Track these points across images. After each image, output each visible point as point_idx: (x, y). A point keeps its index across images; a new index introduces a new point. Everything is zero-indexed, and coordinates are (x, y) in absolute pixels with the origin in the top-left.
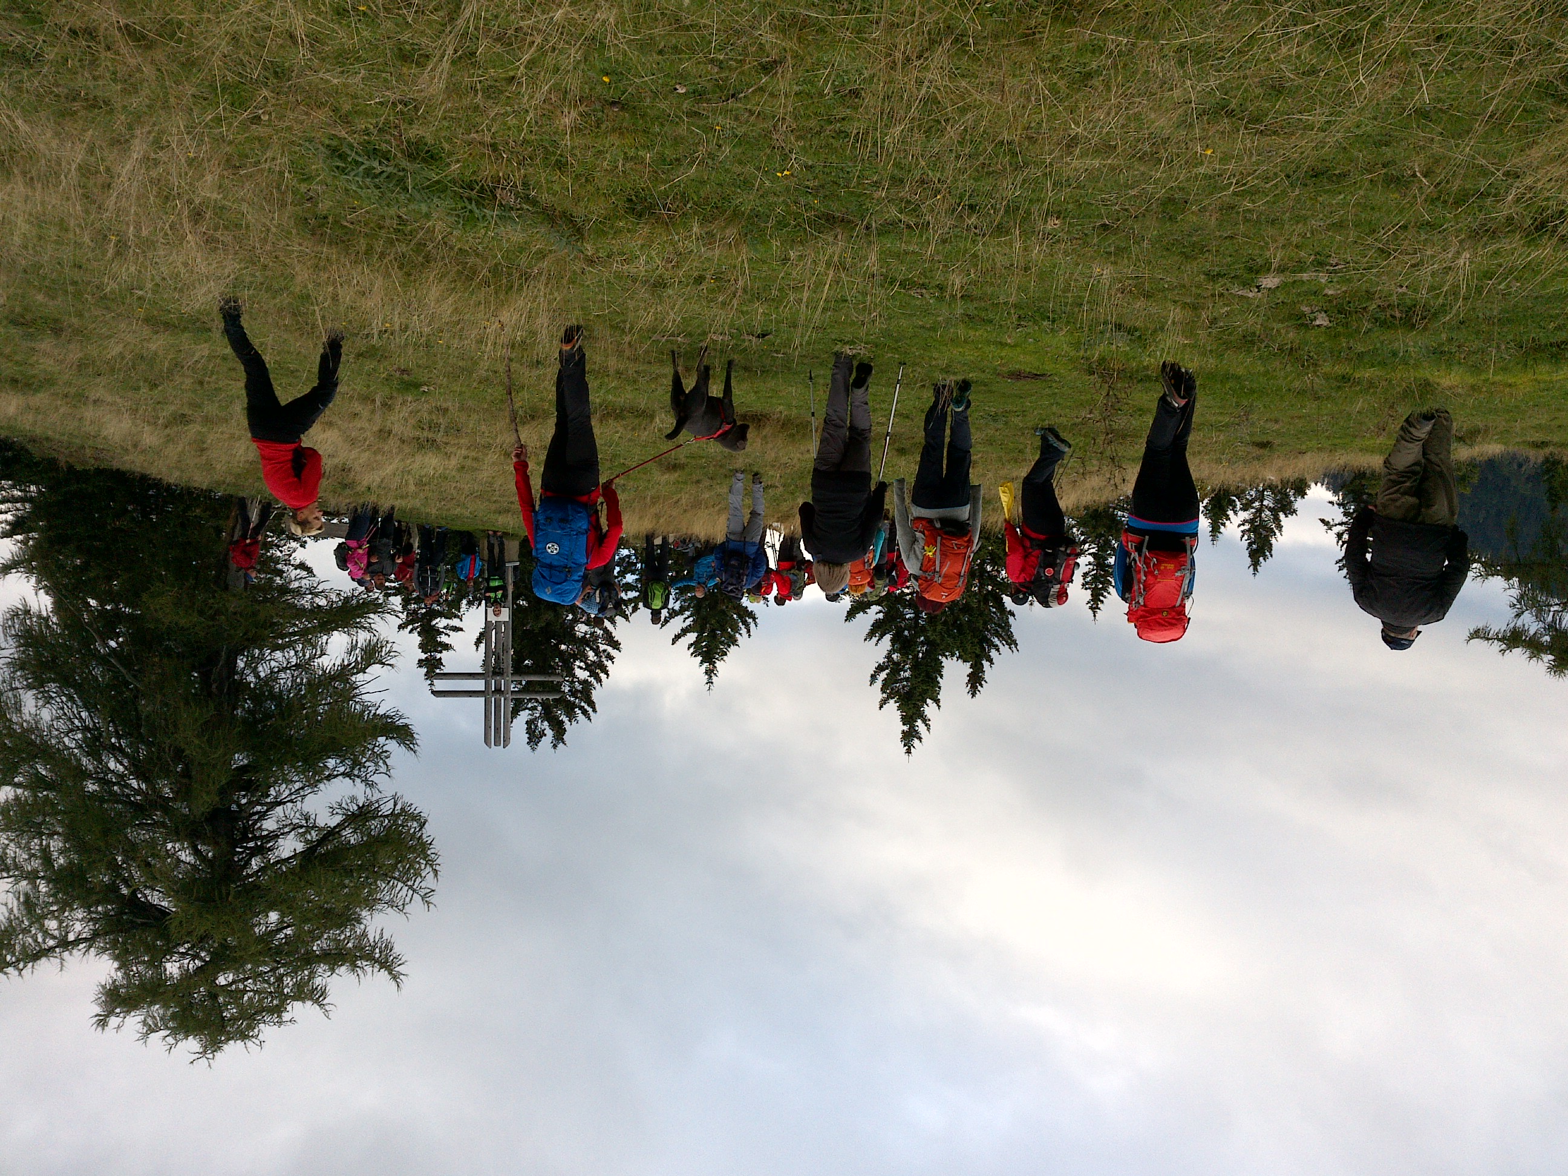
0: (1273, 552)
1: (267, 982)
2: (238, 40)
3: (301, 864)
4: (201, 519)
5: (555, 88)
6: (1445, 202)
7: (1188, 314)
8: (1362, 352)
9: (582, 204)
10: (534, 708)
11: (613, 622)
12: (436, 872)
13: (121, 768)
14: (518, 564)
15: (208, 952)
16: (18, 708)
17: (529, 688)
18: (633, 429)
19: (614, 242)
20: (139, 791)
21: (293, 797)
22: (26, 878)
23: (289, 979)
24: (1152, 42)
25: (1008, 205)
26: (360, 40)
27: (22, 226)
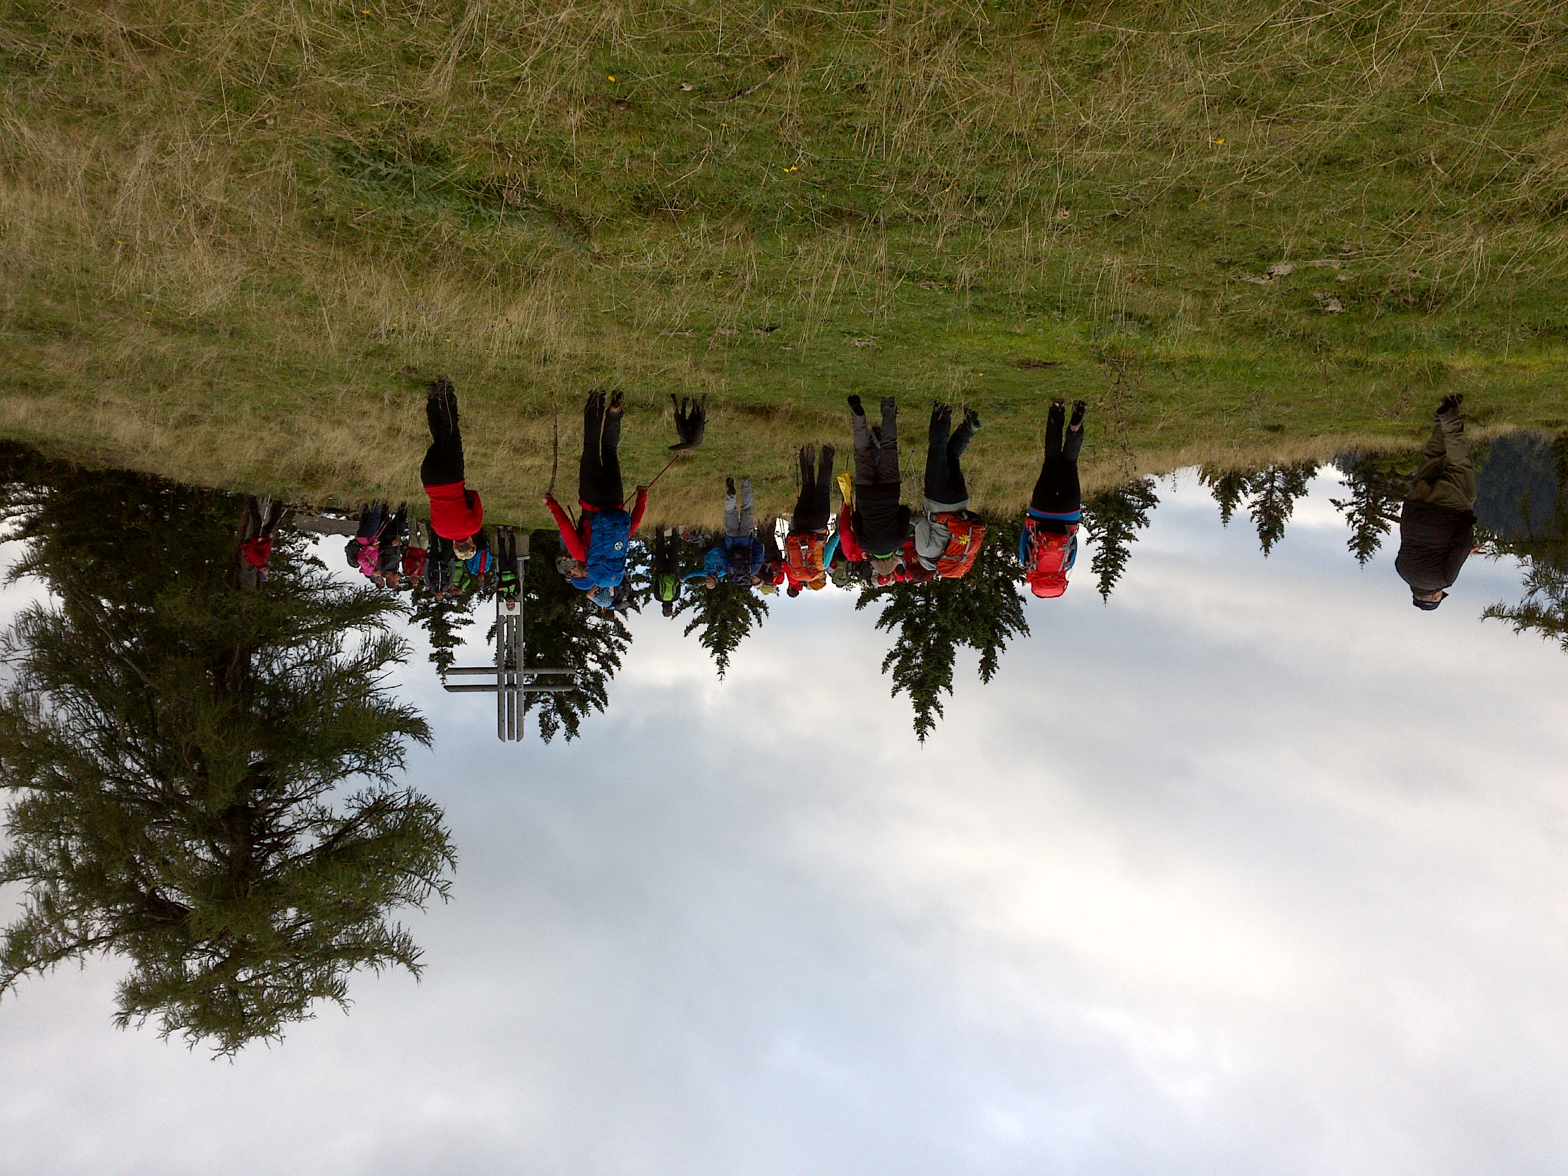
0: (1284, 533)
1: (286, 977)
2: (242, 46)
3: (318, 860)
4: (215, 518)
5: (561, 88)
6: (1458, 187)
7: (1199, 301)
8: (1375, 337)
9: (588, 203)
10: (546, 701)
11: (624, 612)
12: (453, 863)
13: (137, 767)
14: (528, 558)
15: (228, 949)
16: (36, 709)
17: (541, 681)
18: (642, 423)
19: (621, 240)
20: (156, 790)
21: (309, 793)
22: (44, 878)
23: (309, 974)
24: (1163, 33)
25: (1017, 196)
26: (365, 45)
27: (29, 232)
